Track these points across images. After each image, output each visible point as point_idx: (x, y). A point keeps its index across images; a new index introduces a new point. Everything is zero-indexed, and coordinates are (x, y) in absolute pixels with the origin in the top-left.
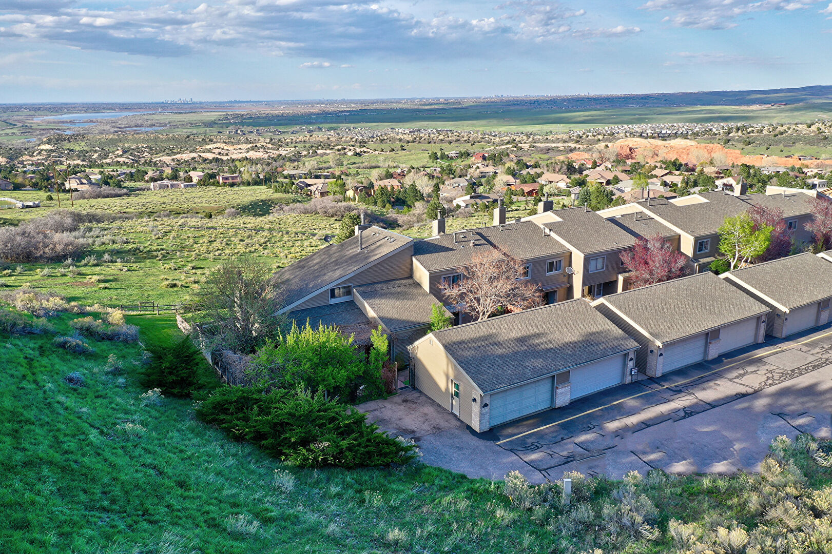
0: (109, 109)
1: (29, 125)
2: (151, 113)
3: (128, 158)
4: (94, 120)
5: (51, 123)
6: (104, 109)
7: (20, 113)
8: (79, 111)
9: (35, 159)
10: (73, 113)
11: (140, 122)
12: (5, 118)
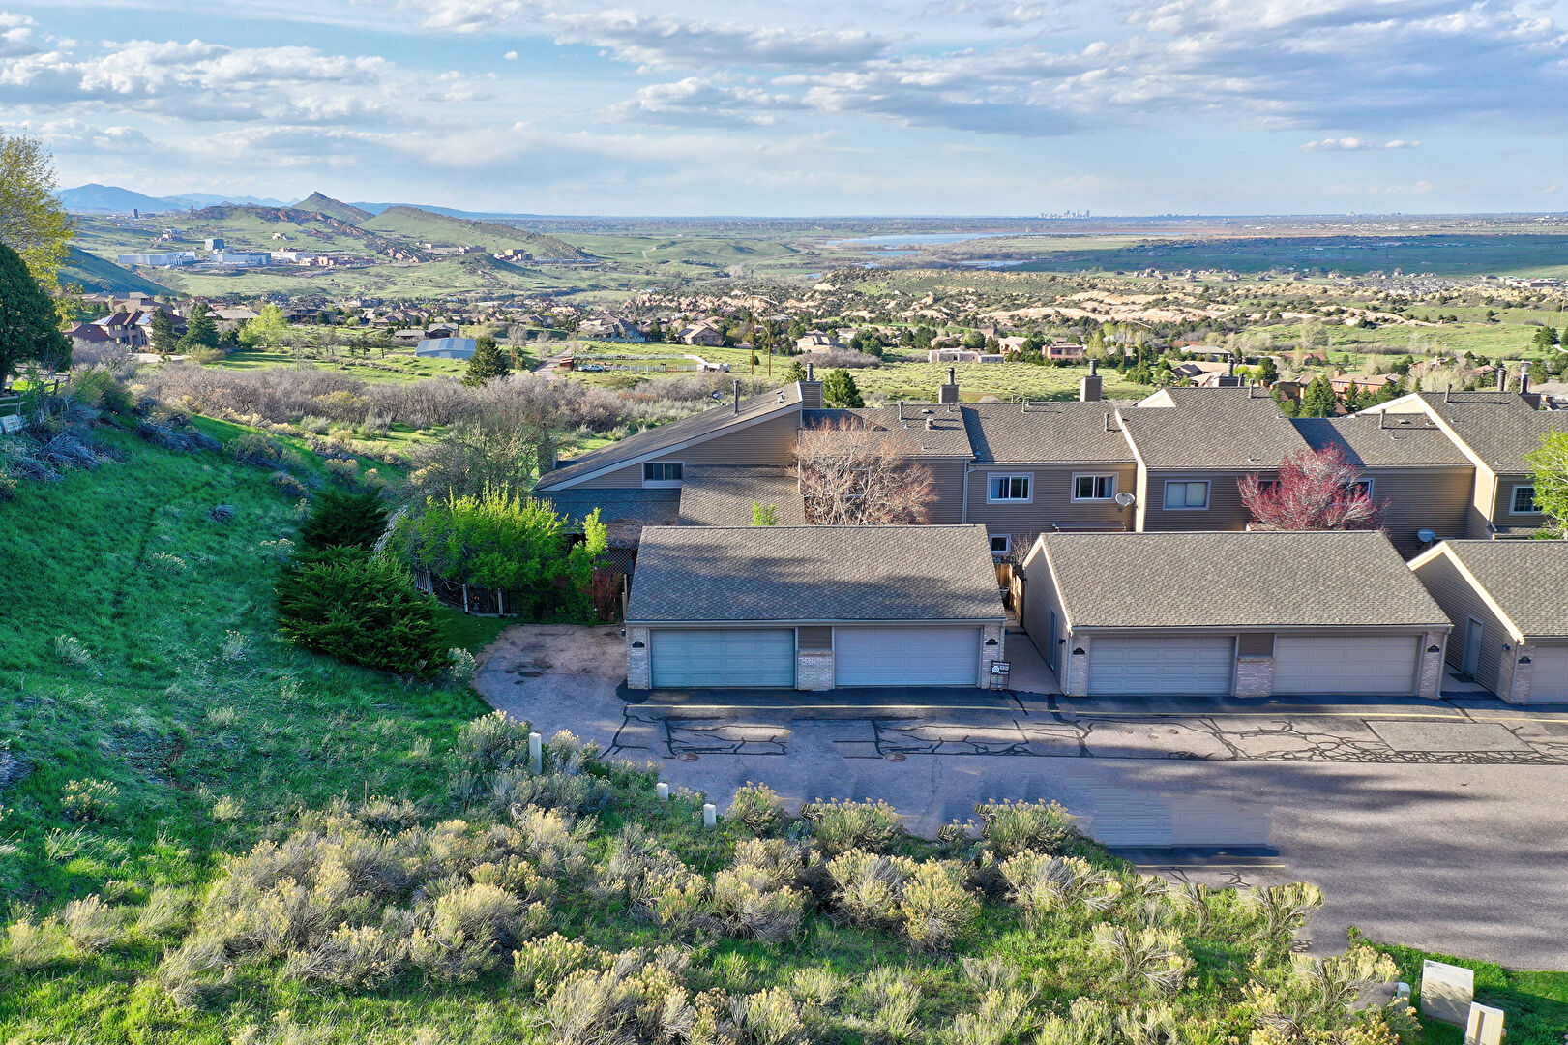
0: (944, 228)
1: (817, 252)
2: (1011, 235)
3: (940, 311)
4: (916, 246)
5: (850, 249)
6: (937, 228)
7: (809, 233)
8: (898, 231)
9: (803, 305)
10: (888, 234)
11: (987, 251)
12: (786, 240)
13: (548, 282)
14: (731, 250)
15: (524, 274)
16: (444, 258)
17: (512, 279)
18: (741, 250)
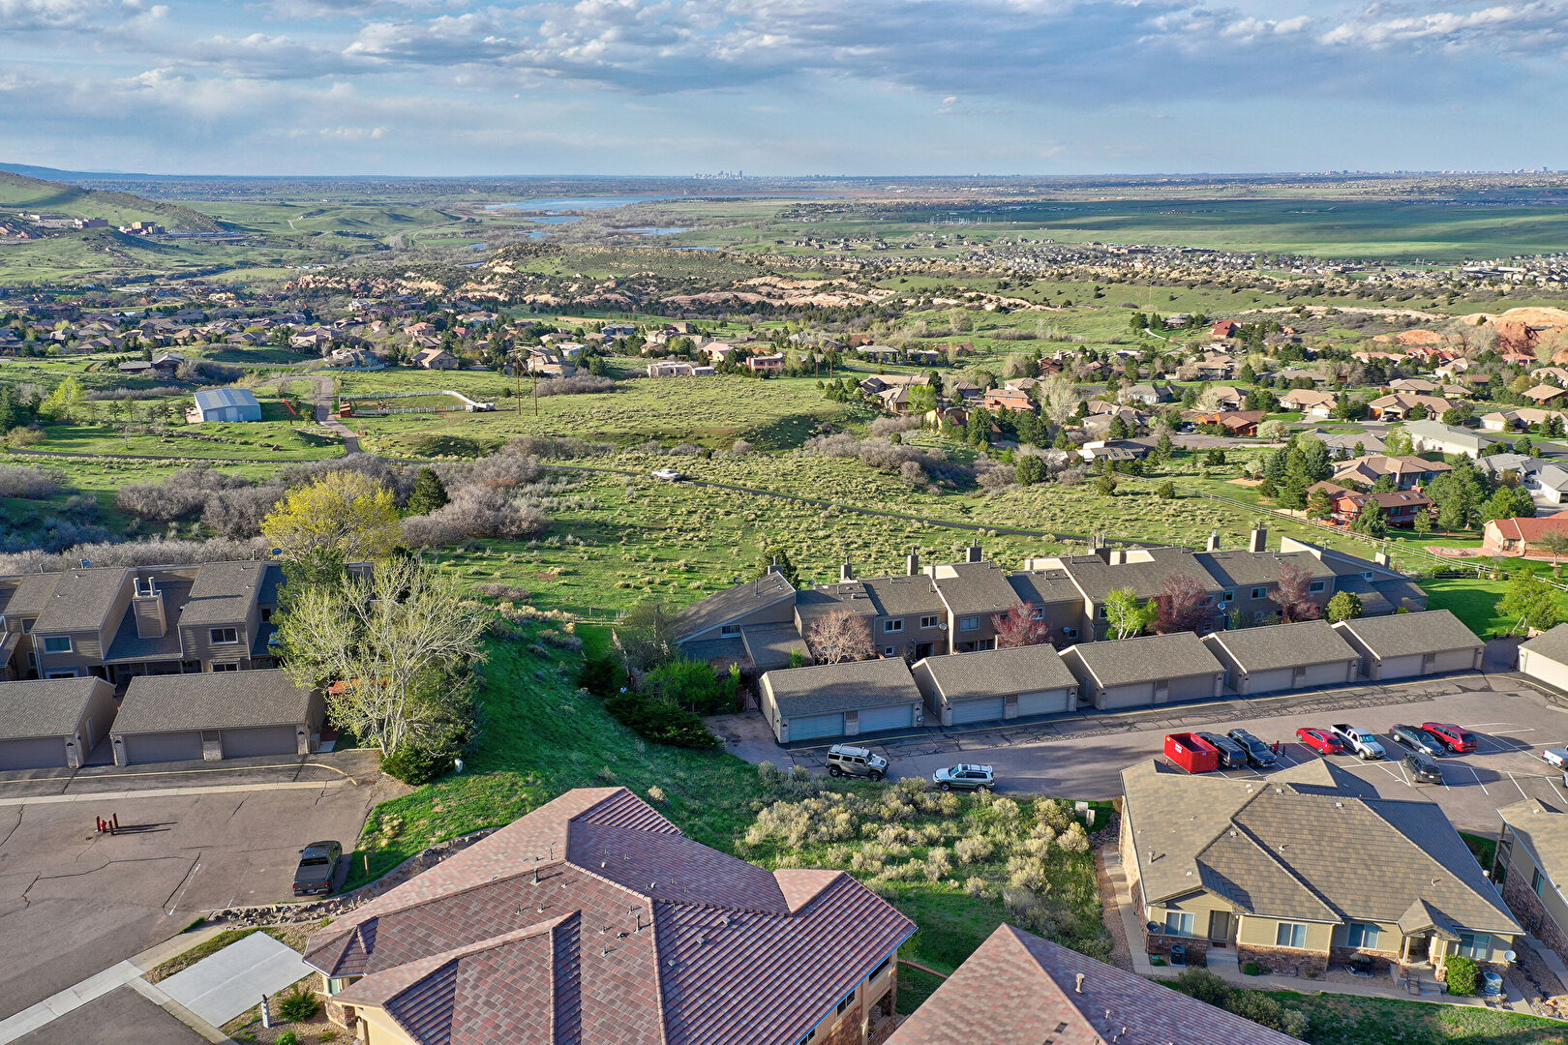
0: (603, 191)
1: (477, 219)
2: (671, 199)
3: (623, 294)
4: (578, 212)
5: (511, 215)
6: (594, 190)
7: (466, 197)
8: (556, 194)
9: (484, 289)
10: (546, 198)
11: (649, 217)
12: (442, 205)
13: (190, 259)
14: (386, 219)
15: (160, 251)
16: (61, 233)
17: (149, 257)
18: (397, 218)
